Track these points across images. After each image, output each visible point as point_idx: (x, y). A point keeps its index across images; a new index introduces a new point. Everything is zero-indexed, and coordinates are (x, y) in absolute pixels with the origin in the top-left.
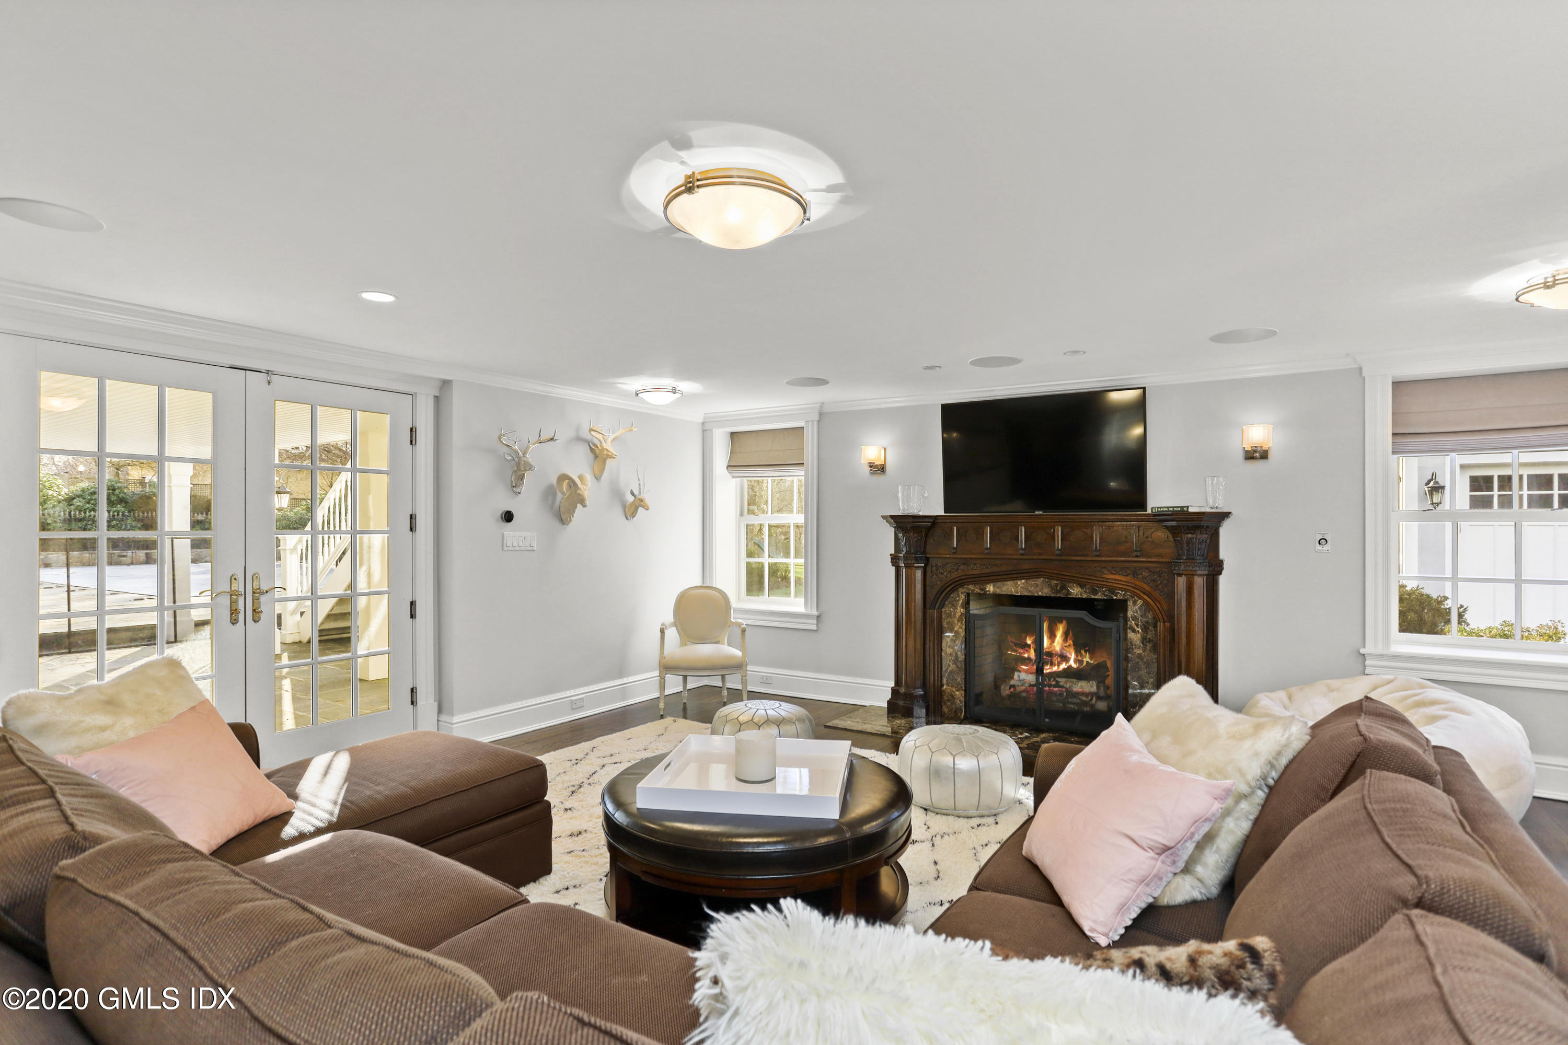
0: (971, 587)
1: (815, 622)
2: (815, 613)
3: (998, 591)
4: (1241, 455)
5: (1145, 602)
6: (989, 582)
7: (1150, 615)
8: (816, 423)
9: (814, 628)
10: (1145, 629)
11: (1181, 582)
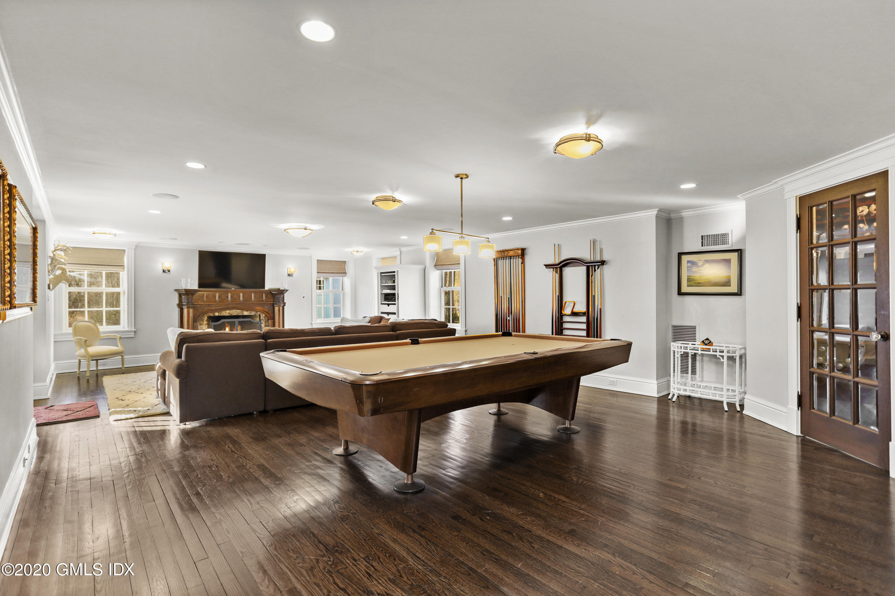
0: (209, 314)
1: (134, 334)
2: (133, 329)
3: (220, 315)
4: (287, 275)
5: (266, 315)
6: (216, 312)
7: (267, 318)
8: (133, 251)
9: (133, 336)
10: (265, 323)
11: (276, 309)
